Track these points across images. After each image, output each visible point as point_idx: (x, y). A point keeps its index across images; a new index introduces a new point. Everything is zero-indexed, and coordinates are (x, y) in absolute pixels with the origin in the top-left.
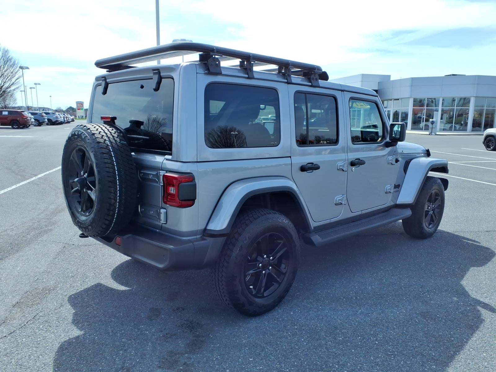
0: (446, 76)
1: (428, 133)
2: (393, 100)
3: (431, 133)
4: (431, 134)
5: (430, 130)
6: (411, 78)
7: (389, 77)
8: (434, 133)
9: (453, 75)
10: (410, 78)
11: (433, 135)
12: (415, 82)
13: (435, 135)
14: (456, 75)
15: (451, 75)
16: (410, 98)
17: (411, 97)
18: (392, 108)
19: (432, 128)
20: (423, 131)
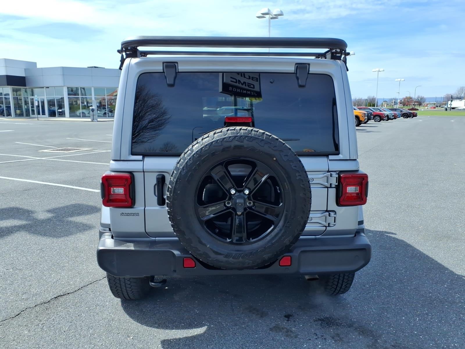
0: (89, 67)
1: (90, 120)
2: (45, 88)
3: (93, 119)
4: (93, 121)
5: (92, 117)
6: (62, 67)
7: (35, 64)
8: (96, 120)
9: (95, 67)
10: (60, 67)
11: (95, 121)
12: (66, 71)
13: (97, 121)
14: (97, 67)
15: (93, 67)
16: (63, 86)
17: (65, 86)
18: (46, 96)
19: (93, 115)
20: (81, 118)
